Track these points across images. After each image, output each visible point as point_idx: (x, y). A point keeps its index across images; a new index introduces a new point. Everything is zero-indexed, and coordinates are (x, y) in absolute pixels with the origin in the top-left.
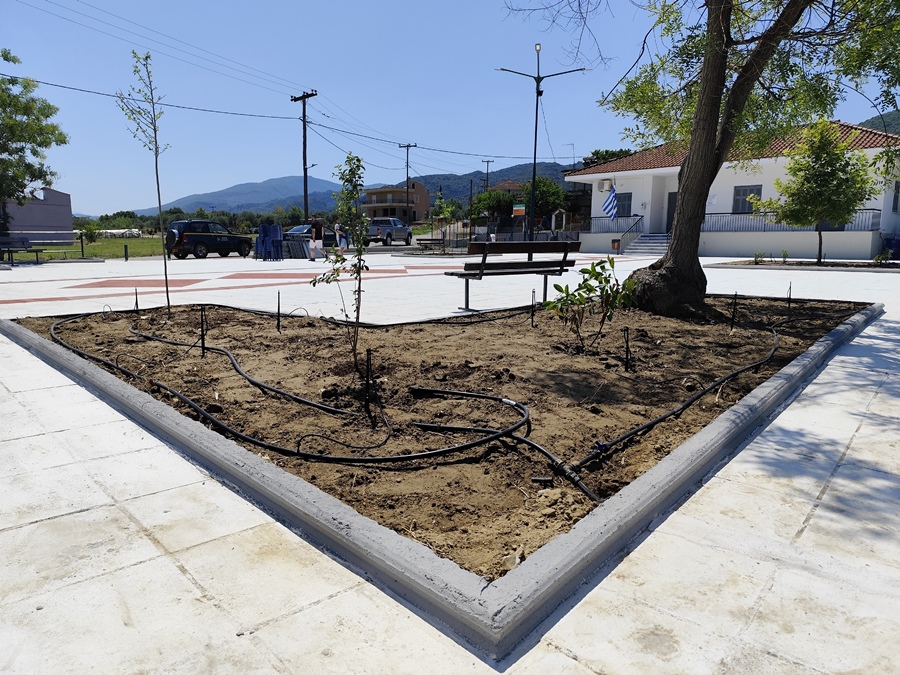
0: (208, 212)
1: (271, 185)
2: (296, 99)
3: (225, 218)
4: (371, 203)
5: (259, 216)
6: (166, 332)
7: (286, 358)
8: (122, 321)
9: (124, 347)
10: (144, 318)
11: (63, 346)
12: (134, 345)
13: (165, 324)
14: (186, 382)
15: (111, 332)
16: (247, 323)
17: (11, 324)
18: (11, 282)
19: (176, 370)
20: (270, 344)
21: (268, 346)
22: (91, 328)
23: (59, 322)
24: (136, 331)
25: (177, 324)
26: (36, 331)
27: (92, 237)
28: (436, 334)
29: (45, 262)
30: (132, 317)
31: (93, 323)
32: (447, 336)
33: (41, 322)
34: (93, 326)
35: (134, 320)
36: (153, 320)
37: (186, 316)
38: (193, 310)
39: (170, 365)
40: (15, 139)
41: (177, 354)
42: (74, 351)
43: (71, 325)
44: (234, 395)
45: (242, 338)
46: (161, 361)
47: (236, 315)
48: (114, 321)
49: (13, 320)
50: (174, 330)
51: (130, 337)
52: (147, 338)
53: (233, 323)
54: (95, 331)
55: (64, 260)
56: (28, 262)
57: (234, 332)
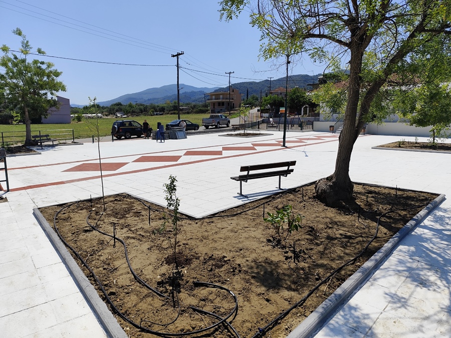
0: (134, 104)
2: (174, 56)
3: (142, 107)
4: (212, 100)
5: (158, 106)
6: (102, 223)
7: (148, 248)
8: (85, 211)
9: (82, 236)
10: (93, 209)
11: (58, 235)
12: (87, 234)
13: (102, 214)
14: (104, 269)
15: (79, 222)
16: (137, 214)
17: (38, 212)
18: (41, 166)
19: (102, 258)
20: (144, 234)
21: (143, 236)
22: (71, 218)
23: (58, 211)
24: (90, 221)
25: (107, 214)
26: (48, 220)
27: (79, 119)
28: (218, 226)
29: (57, 145)
30: (89, 209)
31: (72, 215)
32: (222, 228)
33: (50, 211)
34: (72, 217)
35: (90, 211)
36: (97, 212)
37: (112, 208)
38: (116, 200)
39: (100, 253)
40: (42, 89)
41: (104, 243)
42: (62, 241)
43: (63, 216)
44: (122, 280)
45: (133, 229)
46: (96, 250)
47: (134, 205)
48: (81, 210)
49: (39, 209)
50: (105, 221)
51: (86, 227)
52: (93, 228)
53: (131, 214)
54: (72, 220)
55: (65, 144)
56: (49, 146)
57: (130, 222)
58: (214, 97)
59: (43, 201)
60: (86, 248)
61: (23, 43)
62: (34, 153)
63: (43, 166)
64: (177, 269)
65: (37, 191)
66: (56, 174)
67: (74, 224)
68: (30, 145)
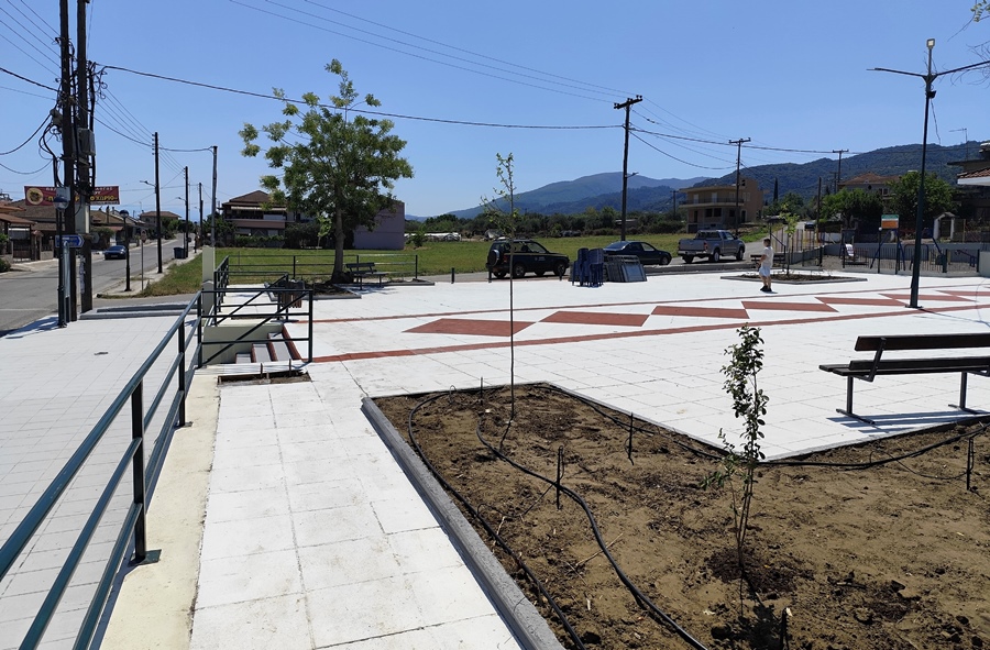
0: (521, 213)
1: (583, 183)
2: (619, 106)
3: (537, 220)
4: (692, 203)
5: (570, 218)
6: (513, 444)
7: (650, 524)
8: (468, 413)
9: (478, 470)
10: (488, 411)
11: (423, 460)
12: (485, 466)
13: (509, 424)
14: (551, 562)
15: (462, 436)
16: (591, 433)
17: (373, 407)
18: (362, 319)
19: (535, 531)
20: (623, 485)
21: (623, 489)
22: (443, 426)
23: (413, 407)
24: (484, 437)
25: (521, 426)
26: (395, 424)
27: (419, 242)
28: (828, 492)
29: (386, 284)
30: (478, 409)
31: (444, 419)
32: (845, 499)
33: (397, 407)
34: (445, 423)
35: (480, 415)
36: (498, 419)
37: (528, 413)
38: (530, 396)
39: (528, 519)
40: (371, 173)
41: (531, 494)
42: (435, 475)
43: (426, 420)
44: (605, 603)
45: (593, 468)
46: (518, 509)
47: (575, 411)
48: (461, 410)
49: (374, 399)
50: (520, 440)
51: (480, 449)
52: (496, 455)
53: (576, 432)
54: (447, 431)
55: (401, 283)
56: (373, 285)
57: (580, 450)
58: (696, 197)
59: (378, 387)
60: (491, 499)
61: (342, 86)
62: (349, 295)
63: (367, 319)
64: (753, 597)
65: (363, 365)
66: (393, 336)
67: (452, 440)
68: (341, 283)
